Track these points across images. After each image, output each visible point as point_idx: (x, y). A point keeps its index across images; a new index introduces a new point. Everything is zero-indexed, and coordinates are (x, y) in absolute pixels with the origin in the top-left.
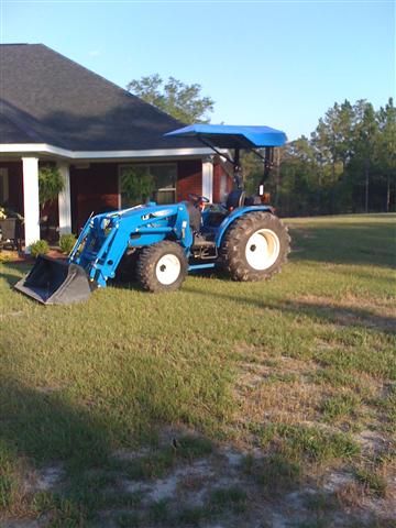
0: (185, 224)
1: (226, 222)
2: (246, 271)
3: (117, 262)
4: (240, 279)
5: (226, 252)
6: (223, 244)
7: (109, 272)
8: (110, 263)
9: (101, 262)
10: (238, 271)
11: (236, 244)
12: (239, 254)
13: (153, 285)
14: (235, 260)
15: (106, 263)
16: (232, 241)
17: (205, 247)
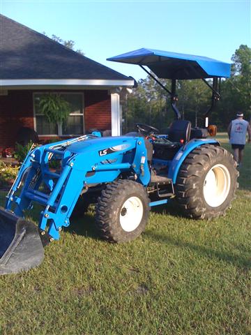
0: (143, 160)
1: (180, 157)
2: (204, 209)
3: (71, 207)
4: (197, 217)
5: (183, 189)
6: (179, 180)
7: (62, 219)
8: (64, 209)
9: (53, 210)
10: (197, 209)
11: (195, 180)
12: (198, 191)
13: (116, 235)
14: (194, 199)
15: (59, 209)
16: (190, 178)
17: (161, 183)
